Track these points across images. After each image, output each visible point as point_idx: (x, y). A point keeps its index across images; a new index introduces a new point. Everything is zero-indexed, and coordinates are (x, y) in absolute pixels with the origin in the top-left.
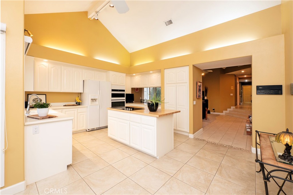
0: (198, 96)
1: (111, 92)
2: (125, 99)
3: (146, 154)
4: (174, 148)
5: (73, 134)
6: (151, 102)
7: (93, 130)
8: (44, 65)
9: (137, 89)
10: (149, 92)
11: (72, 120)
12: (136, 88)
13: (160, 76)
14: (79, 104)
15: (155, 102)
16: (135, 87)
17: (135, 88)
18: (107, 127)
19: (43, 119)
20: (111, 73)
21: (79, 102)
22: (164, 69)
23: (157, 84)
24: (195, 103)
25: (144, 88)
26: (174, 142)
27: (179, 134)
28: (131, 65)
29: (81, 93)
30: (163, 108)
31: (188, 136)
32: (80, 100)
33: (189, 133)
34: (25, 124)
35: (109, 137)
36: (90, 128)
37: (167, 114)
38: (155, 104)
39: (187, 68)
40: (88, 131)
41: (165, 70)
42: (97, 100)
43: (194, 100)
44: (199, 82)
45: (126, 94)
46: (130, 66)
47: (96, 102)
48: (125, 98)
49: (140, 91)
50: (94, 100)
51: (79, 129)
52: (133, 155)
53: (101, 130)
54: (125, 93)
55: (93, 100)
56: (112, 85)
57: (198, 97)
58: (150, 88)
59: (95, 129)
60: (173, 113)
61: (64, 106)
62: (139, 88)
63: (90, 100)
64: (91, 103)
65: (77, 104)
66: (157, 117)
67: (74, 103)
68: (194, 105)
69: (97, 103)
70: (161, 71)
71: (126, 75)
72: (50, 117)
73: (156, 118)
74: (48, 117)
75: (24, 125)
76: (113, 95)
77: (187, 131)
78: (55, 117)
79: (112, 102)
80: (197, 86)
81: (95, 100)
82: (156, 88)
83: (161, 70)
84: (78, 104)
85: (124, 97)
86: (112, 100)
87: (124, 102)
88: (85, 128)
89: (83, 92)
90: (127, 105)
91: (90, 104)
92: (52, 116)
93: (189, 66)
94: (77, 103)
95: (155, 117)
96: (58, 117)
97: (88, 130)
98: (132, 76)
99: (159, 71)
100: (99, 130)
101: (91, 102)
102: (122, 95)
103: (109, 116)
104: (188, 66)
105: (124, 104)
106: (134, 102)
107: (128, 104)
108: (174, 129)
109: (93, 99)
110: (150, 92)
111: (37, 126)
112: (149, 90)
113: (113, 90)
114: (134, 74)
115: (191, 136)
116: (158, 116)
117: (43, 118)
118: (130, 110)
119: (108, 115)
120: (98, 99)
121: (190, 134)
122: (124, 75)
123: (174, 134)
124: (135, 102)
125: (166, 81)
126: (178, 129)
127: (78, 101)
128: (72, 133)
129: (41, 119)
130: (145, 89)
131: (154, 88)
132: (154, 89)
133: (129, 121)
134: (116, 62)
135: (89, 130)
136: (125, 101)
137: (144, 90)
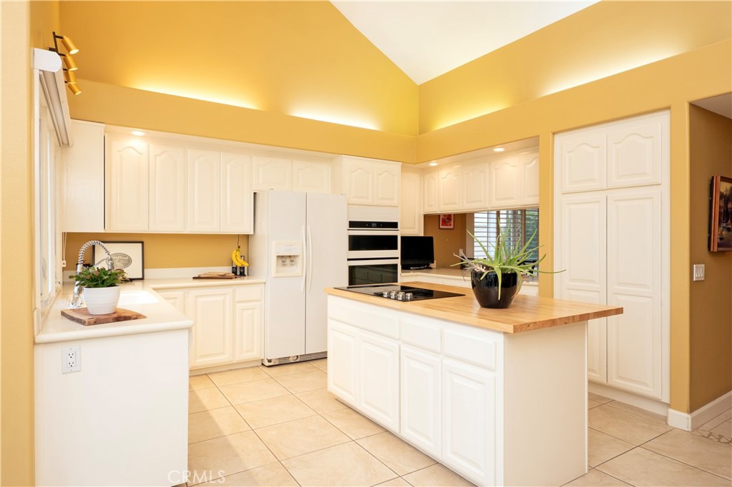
0: (715, 240)
1: (345, 233)
2: (399, 256)
3: (461, 478)
4: (591, 468)
5: (190, 377)
6: (488, 268)
7: (284, 363)
8: (135, 150)
9: (447, 218)
10: (495, 230)
11: (189, 329)
12: (445, 215)
13: (534, 162)
14: (242, 274)
15: (502, 269)
16: (438, 212)
17: (439, 216)
18: (323, 357)
19: (95, 323)
20: (349, 163)
21: (240, 265)
22: (554, 134)
23: (524, 197)
24: (699, 273)
25: (476, 215)
26: (589, 438)
27: (619, 403)
28: (423, 128)
29: (248, 236)
30: (547, 292)
31: (665, 419)
32: (247, 258)
33: (669, 406)
34: (37, 341)
35: (331, 394)
36: (275, 355)
37: (553, 323)
38: (504, 275)
39: (663, 120)
40: (268, 367)
41: (557, 137)
42: (299, 261)
43: (693, 261)
44: (723, 179)
45: (402, 238)
46: (420, 134)
47: (294, 267)
48: (397, 253)
49: (459, 224)
50: (288, 261)
51: (240, 357)
52: (409, 478)
53: (311, 363)
54: (399, 233)
55: (286, 259)
56: (348, 204)
57: (719, 245)
58: (498, 214)
59: (291, 360)
60: (584, 318)
61: (194, 278)
62: (455, 215)
63: (274, 259)
64: (277, 272)
65: (236, 274)
66: (505, 333)
67: (227, 270)
68: (694, 285)
69: (297, 269)
70: (537, 145)
71: (402, 166)
72: (120, 318)
73: (501, 337)
74: (115, 316)
75: (34, 343)
76: (356, 243)
77: (657, 395)
78: (137, 317)
79: (352, 269)
80: (711, 195)
81: (292, 261)
82: (524, 211)
83: (539, 136)
84: (239, 272)
85: (396, 248)
86: (349, 260)
87: (396, 265)
88: (256, 354)
89: (252, 233)
90: (406, 278)
91: (273, 273)
92: (127, 315)
93: (669, 108)
94: (235, 272)
95: (499, 332)
96: (145, 317)
97: (267, 364)
98: (425, 171)
99: (533, 144)
100: (304, 365)
101: (277, 265)
102: (389, 243)
103: (331, 319)
104: (667, 112)
105: (397, 273)
106: (432, 265)
107: (411, 273)
108: (591, 383)
109: (283, 257)
110: (498, 228)
111: (75, 346)
112: (495, 221)
113: (353, 224)
114: (433, 164)
115: (680, 420)
116: (510, 329)
117: (98, 321)
118: (404, 300)
119: (330, 314)
120: (300, 258)
121: (671, 411)
122: (397, 166)
123: (589, 399)
124: (439, 267)
125: (562, 182)
126: (615, 381)
127: (239, 263)
128: (187, 374)
129: (90, 324)
130: (480, 220)
131: (515, 212)
132: (514, 218)
133: (397, 340)
134: (366, 122)
135: (270, 361)
136: (398, 262)
137: (473, 222)
